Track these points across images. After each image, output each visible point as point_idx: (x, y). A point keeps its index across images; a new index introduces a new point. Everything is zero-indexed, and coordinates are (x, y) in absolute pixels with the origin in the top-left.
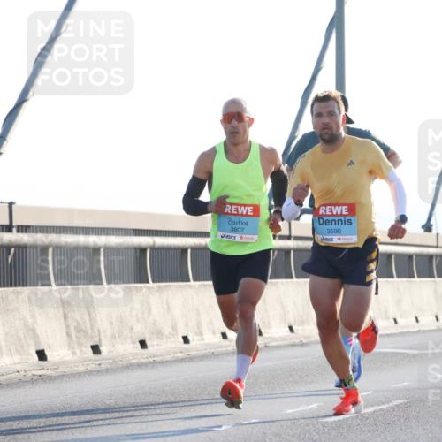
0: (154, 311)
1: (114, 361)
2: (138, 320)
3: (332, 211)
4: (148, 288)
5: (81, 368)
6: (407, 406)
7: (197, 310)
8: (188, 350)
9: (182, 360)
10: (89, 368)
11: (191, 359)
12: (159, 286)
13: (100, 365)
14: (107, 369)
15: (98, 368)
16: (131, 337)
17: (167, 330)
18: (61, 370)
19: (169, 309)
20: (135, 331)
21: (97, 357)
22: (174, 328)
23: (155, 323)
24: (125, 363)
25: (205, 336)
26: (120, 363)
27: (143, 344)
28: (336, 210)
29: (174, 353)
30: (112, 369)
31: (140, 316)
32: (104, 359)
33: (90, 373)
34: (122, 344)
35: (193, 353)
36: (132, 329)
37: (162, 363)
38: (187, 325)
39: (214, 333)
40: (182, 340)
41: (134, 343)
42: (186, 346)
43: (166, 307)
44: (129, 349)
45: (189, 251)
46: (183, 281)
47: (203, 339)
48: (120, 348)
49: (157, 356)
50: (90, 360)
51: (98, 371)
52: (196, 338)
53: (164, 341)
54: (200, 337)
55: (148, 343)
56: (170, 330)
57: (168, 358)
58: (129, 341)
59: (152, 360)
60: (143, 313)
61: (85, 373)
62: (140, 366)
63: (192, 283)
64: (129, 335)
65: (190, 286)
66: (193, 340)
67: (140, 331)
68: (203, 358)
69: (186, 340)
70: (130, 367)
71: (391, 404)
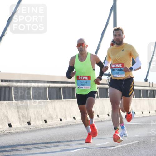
0: (50, 110)
1: (35, 127)
2: (44, 113)
3: (116, 66)
4: (48, 101)
5: (24, 130)
6: (139, 143)
7: (65, 109)
8: (62, 123)
9: (60, 127)
10: (27, 130)
11: (63, 127)
12: (51, 101)
13: (30, 129)
14: (33, 130)
15: (30, 130)
16: (42, 119)
17: (54, 117)
18: (17, 130)
19: (55, 109)
20: (43, 116)
21: (30, 126)
22: (57, 116)
23: (50, 114)
24: (39, 128)
25: (67, 119)
26: (38, 128)
27: (46, 121)
28: (118, 66)
29: (57, 124)
30: (35, 130)
31: (45, 111)
32: (32, 127)
33: (27, 132)
34: (38, 121)
35: (63, 125)
36: (42, 116)
37: (52, 128)
38: (61, 115)
39: (71, 117)
40: (59, 120)
41: (42, 121)
42: (61, 122)
43: (54, 108)
44: (41, 123)
45: (62, 89)
46: (60, 99)
47: (67, 120)
48: (38, 123)
49: (51, 126)
50: (27, 127)
51: (30, 131)
52: (64, 119)
53: (53, 120)
54: (66, 119)
55: (47, 121)
56: (55, 116)
57: (55, 126)
58: (41, 120)
59: (49, 127)
60: (46, 110)
61: (25, 132)
62: (45, 129)
63: (63, 100)
64: (41, 118)
65: (62, 101)
66: (63, 120)
67: (45, 117)
68: (67, 126)
69: (61, 120)
70: (41, 129)
71: (133, 143)
